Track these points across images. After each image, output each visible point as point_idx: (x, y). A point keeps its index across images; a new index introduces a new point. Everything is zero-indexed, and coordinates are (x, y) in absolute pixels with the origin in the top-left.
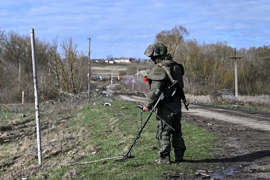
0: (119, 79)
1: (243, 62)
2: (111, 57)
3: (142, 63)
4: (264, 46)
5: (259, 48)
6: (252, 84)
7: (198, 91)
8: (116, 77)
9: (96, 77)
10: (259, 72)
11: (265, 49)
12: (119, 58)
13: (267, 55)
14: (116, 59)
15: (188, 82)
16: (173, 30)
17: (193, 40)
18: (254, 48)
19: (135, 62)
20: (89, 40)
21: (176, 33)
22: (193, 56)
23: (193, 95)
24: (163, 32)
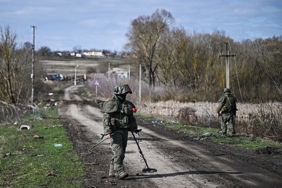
0: (85, 78)
1: (246, 58)
2: (78, 49)
3: (118, 56)
4: (274, 37)
5: (267, 40)
6: (257, 87)
7: (185, 96)
8: (82, 75)
9: (55, 75)
10: (266, 72)
11: (274, 41)
12: (89, 50)
13: (277, 49)
14: (85, 51)
15: (173, 84)
16: (154, 14)
17: (180, 29)
18: (260, 40)
19: (109, 56)
20: (32, 28)
21: (158, 19)
22: (180, 50)
23: (178, 102)
24: (141, 18)
